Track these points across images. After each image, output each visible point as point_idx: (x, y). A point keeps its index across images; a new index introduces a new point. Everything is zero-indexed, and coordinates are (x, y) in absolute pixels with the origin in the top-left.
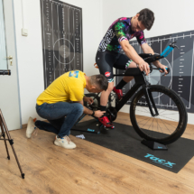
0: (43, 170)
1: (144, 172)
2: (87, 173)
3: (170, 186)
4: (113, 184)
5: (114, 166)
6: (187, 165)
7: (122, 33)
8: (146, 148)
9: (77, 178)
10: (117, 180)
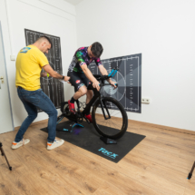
0: (19, 166)
1: (94, 163)
2: (51, 167)
3: (109, 174)
4: (68, 175)
5: (74, 159)
6: (127, 156)
7: (81, 60)
8: (102, 143)
9: (43, 172)
10: (72, 172)
